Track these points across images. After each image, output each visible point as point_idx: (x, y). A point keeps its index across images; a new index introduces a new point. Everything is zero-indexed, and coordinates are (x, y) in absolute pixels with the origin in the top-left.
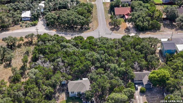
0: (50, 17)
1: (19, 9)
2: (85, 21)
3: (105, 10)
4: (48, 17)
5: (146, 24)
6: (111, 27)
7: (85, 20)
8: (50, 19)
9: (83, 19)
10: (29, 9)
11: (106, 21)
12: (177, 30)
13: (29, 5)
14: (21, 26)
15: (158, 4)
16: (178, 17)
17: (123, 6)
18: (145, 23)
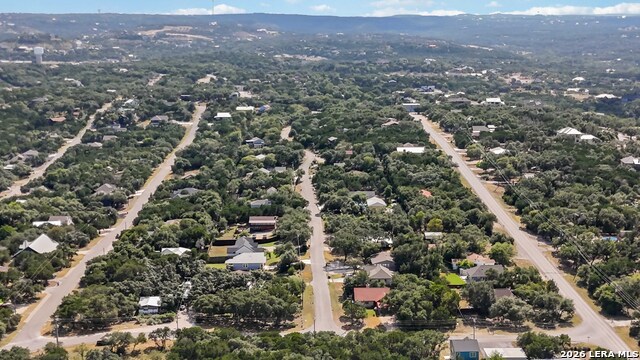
0: (206, 302)
1: (132, 292)
2: (285, 307)
3: (333, 296)
4: (202, 302)
5: (422, 313)
6: (344, 324)
7: (285, 304)
8: (206, 305)
9: (280, 303)
10: (156, 293)
11: (334, 315)
12: (492, 330)
13: (156, 284)
14: (138, 323)
15: (455, 287)
16: (494, 302)
17: (374, 286)
18: (419, 314)
